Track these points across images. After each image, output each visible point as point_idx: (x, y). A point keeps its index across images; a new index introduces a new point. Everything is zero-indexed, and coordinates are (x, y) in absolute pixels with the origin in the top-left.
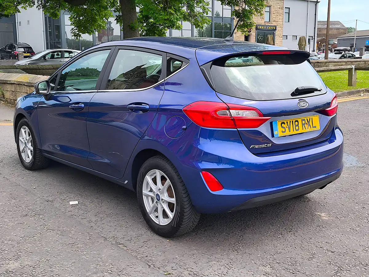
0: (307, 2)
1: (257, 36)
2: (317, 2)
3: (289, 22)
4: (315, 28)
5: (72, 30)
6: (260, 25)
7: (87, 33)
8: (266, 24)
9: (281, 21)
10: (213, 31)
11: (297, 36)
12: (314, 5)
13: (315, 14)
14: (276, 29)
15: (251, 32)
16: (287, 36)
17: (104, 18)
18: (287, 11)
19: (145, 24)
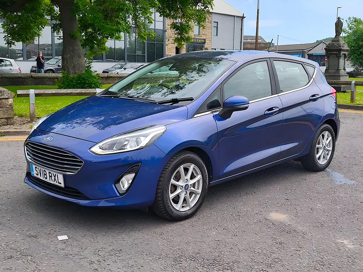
0: (233, 17)
1: (187, 48)
2: (243, 17)
3: (217, 35)
4: (241, 42)
5: (5, 37)
7: (21, 41)
8: (196, 37)
9: (209, 34)
10: (146, 42)
12: (240, 19)
13: (242, 29)
14: (205, 42)
16: (215, 49)
17: (40, 26)
18: (215, 25)
19: (83, 34)
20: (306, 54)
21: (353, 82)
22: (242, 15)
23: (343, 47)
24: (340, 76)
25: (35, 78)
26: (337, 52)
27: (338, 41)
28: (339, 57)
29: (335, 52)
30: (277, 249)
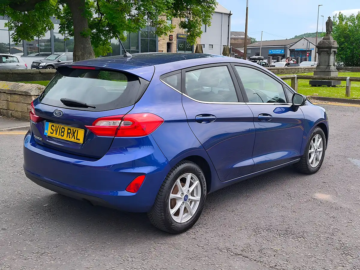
0: (221, 14)
1: (178, 44)
2: (230, 14)
3: (205, 32)
4: (228, 38)
6: (180, 34)
10: (140, 38)
11: (212, 45)
12: (227, 17)
13: (229, 26)
15: (172, 40)
16: (204, 45)
20: (288, 49)
21: (348, 78)
22: (229, 13)
23: (333, 44)
24: (331, 71)
25: (42, 74)
26: (327, 50)
27: (329, 39)
28: (329, 54)
29: (326, 50)
30: (332, 222)
